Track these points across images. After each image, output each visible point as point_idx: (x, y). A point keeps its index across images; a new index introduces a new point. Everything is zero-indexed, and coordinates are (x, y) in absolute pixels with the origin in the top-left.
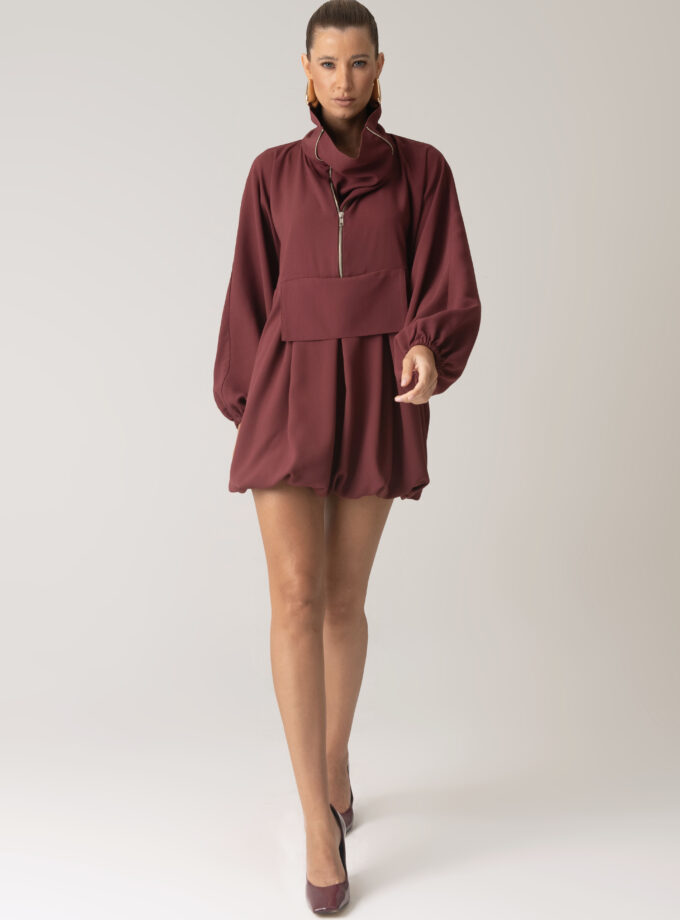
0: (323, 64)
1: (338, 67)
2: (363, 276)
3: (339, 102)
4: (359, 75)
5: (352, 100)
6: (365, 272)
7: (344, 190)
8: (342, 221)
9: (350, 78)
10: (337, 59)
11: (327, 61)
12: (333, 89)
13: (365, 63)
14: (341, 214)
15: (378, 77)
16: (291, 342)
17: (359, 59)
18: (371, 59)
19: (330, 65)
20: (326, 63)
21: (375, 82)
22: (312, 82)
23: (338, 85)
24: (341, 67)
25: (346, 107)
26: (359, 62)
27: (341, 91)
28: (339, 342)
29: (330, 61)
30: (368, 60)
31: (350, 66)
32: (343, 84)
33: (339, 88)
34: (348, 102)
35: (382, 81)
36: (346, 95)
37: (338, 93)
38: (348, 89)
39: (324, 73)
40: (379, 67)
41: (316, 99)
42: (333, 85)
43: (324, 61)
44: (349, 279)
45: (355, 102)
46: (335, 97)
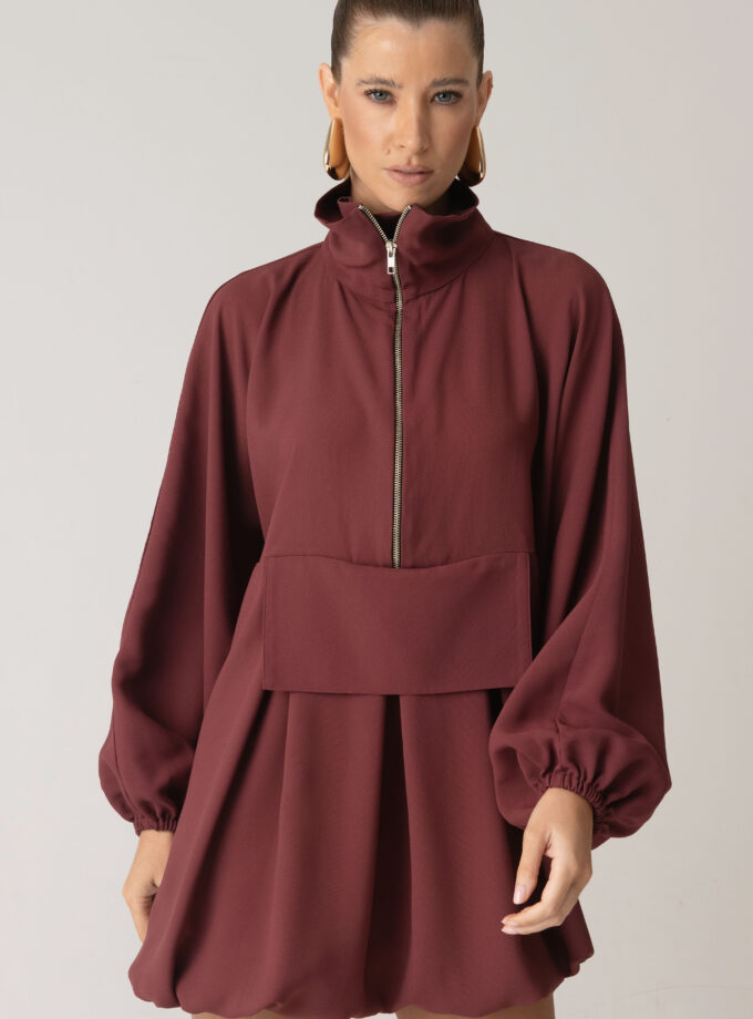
0: (368, 93)
1: (400, 102)
2: (442, 569)
3: (396, 175)
4: (444, 119)
5: (425, 173)
6: (446, 562)
9: (425, 129)
10: (400, 87)
11: (379, 87)
13: (458, 95)
15: (478, 121)
16: (287, 694)
17: (446, 88)
18: (469, 91)
19: (383, 95)
20: (375, 92)
21: (474, 132)
23: (399, 142)
24: (409, 103)
25: (412, 186)
26: (446, 94)
27: (406, 153)
28: (391, 704)
29: (385, 87)
30: (462, 90)
31: (427, 102)
32: (411, 141)
33: (401, 147)
34: (418, 178)
35: (486, 128)
36: (415, 161)
37: (398, 158)
38: (422, 152)
39: (370, 112)
40: (482, 102)
42: (389, 139)
43: (372, 87)
44: (413, 572)
45: (432, 179)
46: (389, 164)
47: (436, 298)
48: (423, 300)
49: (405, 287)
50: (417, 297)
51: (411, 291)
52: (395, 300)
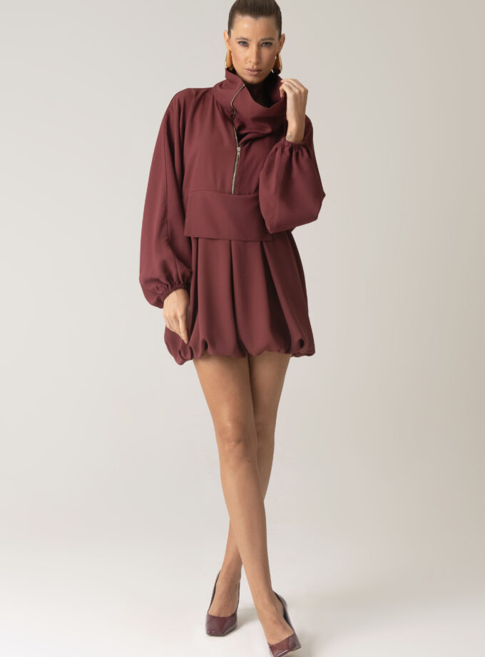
0: (239, 42)
1: (250, 46)
4: (266, 52)
5: (258, 70)
7: (243, 132)
8: (239, 154)
9: (259, 55)
10: (250, 41)
11: (243, 40)
12: (247, 62)
13: (271, 44)
14: (239, 149)
15: (279, 52)
17: (267, 41)
18: (276, 42)
19: (244, 43)
20: (242, 42)
21: (278, 55)
22: (230, 52)
23: (249, 60)
24: (253, 46)
25: (255, 75)
26: (266, 43)
27: (252, 64)
29: (245, 41)
30: (273, 41)
31: (259, 46)
32: (253, 59)
33: (250, 62)
34: (255, 73)
36: (255, 67)
37: (249, 66)
38: (257, 63)
39: (240, 49)
40: (281, 45)
41: (232, 65)
42: (246, 59)
43: (240, 40)
44: (238, 196)
45: (262, 73)
46: (247, 68)
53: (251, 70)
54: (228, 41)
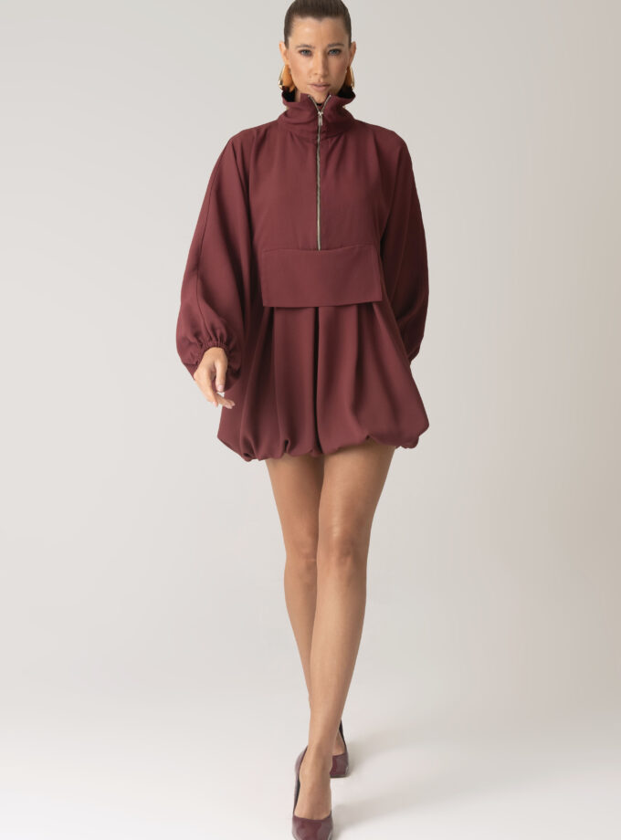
0: (300, 52)
1: (315, 55)
2: (339, 249)
3: (315, 87)
4: (334, 62)
6: (341, 246)
9: (326, 66)
10: (314, 48)
11: (305, 48)
12: (310, 79)
13: (340, 51)
15: (350, 63)
17: (334, 48)
18: (345, 50)
19: (307, 52)
20: (303, 51)
21: (348, 69)
22: (288, 70)
23: (314, 72)
24: (318, 55)
25: (321, 93)
26: (334, 51)
27: (318, 77)
28: (316, 310)
29: (307, 49)
30: (342, 49)
31: (326, 54)
32: (320, 71)
33: (316, 74)
34: (324, 88)
35: (354, 66)
36: (322, 80)
37: (315, 79)
38: (325, 76)
39: (302, 59)
40: (352, 55)
42: (310, 71)
43: (302, 49)
44: (327, 252)
45: (330, 88)
46: (311, 82)
47: (335, 139)
48: (329, 140)
49: (322, 133)
50: (326, 138)
51: (324, 135)
52: (317, 138)
53: (316, 85)
54: (285, 54)
